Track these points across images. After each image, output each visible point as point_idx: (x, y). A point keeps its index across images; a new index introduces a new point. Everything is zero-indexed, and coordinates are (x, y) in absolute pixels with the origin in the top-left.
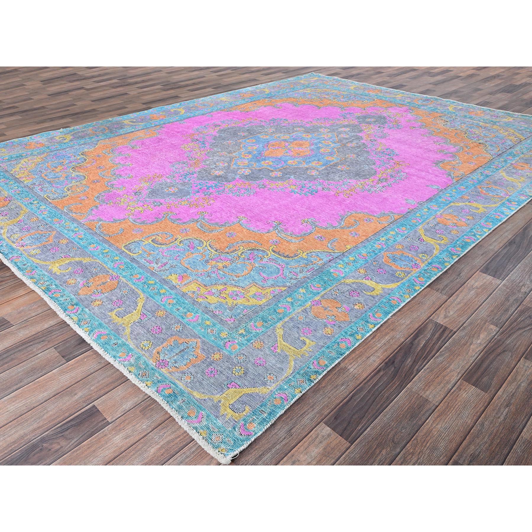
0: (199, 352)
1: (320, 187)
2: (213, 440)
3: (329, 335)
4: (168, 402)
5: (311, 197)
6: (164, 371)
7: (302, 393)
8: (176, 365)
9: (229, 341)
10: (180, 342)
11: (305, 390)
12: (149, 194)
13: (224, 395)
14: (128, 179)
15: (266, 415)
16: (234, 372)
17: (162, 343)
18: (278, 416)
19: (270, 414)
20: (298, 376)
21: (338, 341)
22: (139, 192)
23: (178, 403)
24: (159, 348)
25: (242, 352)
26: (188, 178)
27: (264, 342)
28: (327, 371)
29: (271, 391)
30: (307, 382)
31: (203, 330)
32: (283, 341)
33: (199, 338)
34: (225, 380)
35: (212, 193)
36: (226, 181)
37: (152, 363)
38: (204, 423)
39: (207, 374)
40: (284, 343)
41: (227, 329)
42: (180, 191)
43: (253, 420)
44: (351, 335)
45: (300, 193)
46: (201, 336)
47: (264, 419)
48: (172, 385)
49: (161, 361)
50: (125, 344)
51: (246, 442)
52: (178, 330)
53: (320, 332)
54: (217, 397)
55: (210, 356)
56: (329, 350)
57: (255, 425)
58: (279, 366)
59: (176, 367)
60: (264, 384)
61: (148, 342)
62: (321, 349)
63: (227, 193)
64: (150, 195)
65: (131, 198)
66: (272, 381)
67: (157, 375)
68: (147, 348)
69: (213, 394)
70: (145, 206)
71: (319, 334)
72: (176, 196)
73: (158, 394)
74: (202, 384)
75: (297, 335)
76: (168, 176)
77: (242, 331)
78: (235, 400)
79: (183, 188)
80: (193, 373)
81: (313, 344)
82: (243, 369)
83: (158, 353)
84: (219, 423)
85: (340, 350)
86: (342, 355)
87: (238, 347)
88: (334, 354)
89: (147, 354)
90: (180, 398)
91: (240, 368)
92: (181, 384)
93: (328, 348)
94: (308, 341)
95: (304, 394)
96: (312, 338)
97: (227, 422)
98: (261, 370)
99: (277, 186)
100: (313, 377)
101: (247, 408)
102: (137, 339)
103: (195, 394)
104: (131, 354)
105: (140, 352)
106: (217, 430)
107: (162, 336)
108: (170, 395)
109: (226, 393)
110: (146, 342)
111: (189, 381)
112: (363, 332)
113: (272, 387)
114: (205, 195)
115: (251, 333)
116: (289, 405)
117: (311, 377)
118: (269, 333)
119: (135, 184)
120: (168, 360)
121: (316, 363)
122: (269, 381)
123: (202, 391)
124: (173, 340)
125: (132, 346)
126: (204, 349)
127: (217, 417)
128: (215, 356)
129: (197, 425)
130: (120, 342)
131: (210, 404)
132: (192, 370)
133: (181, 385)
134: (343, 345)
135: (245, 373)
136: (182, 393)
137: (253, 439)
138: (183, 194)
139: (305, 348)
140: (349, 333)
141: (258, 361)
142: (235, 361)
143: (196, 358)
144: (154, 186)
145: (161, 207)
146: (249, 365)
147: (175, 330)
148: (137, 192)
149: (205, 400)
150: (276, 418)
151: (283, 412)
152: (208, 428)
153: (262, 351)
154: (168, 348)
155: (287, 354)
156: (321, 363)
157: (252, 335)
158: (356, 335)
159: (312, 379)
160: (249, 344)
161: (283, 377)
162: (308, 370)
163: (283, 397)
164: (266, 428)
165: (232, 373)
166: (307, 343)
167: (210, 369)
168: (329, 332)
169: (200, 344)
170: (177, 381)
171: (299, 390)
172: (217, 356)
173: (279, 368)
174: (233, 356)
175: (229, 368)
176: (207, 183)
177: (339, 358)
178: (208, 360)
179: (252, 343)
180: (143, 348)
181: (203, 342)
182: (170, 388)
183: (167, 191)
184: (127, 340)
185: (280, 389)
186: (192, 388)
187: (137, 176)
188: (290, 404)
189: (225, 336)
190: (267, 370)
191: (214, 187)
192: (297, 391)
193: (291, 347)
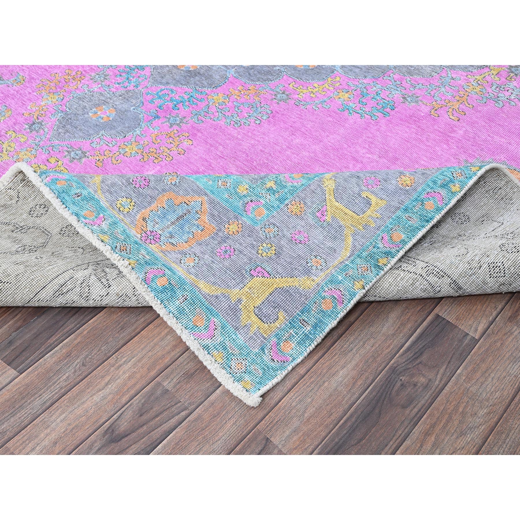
0: (207, 221)
1: (396, 94)
2: (232, 368)
3: (407, 188)
4: (162, 301)
5: (383, 121)
6: (153, 247)
7: (364, 289)
8: (172, 241)
9: (251, 201)
10: (177, 202)
11: (371, 284)
12: (58, 128)
13: (246, 289)
14: (16, 87)
15: (309, 328)
16: (260, 252)
17: (150, 203)
18: (327, 330)
19: (315, 326)
20: (358, 261)
21: (422, 197)
22: (38, 123)
23: (177, 303)
24: (146, 212)
25: (272, 220)
26: (134, 80)
27: (305, 203)
28: (404, 250)
29: (318, 285)
30: (373, 269)
31: (211, 183)
32: (334, 200)
33: (206, 194)
34: (246, 263)
35: (185, 117)
36: (210, 85)
37: (135, 234)
38: (219, 339)
39: (218, 254)
40: (337, 204)
41: (247, 181)
42: (122, 114)
43: (291, 337)
44: (443, 186)
45: (360, 111)
46: (208, 192)
47: (306, 335)
48: (166, 270)
49: (148, 233)
50: (93, 199)
51: (280, 372)
52: (173, 183)
53: (394, 182)
54: (235, 293)
55: (223, 228)
56: (407, 215)
57: (293, 345)
58: (329, 244)
59: (172, 244)
60: (307, 272)
61: (129, 200)
62: (394, 213)
63: (215, 116)
64: (60, 130)
65: (22, 140)
66: (319, 267)
67: (143, 252)
68: (127, 210)
69: (229, 287)
70: (53, 160)
71: (391, 187)
72: (113, 132)
73: (146, 286)
74: (212, 268)
75: (356, 190)
76: (93, 74)
77: (270, 184)
78: (262, 298)
79: (125, 106)
80: (198, 255)
81: (383, 203)
82: (273, 248)
83: (144, 219)
84: (241, 339)
85: (424, 213)
86: (428, 221)
87: (266, 212)
88: (415, 222)
89: (127, 220)
90: (179, 293)
91: (269, 245)
92: (180, 269)
93: (406, 210)
94: (374, 199)
95: (368, 290)
96: (381, 194)
97: (251, 338)
98: (300, 249)
99: (312, 95)
100: (382, 261)
101: (282, 315)
102: (111, 193)
103: (202, 285)
104: (102, 215)
105: (117, 216)
106: (237, 352)
107: (149, 192)
108: (164, 289)
109: (249, 285)
110: (124, 199)
111: (192, 264)
112: (462, 178)
113: (319, 278)
114: (171, 126)
115: (285, 187)
116: (345, 312)
117: (378, 262)
118: (312, 187)
119: (30, 100)
120: (160, 232)
121: (387, 238)
122: (314, 268)
123: (213, 279)
124: (166, 198)
125: (104, 203)
126: (213, 216)
127: (237, 329)
128: (231, 227)
129: (208, 342)
130: (85, 193)
131: (225, 305)
132: (197, 250)
133: (180, 271)
134: (430, 204)
135: (278, 254)
136: (182, 283)
137: (290, 368)
138: (127, 125)
139: (369, 213)
140: (439, 182)
141: (296, 237)
142: (261, 235)
143: (202, 231)
144: (68, 105)
145: (85, 164)
146: (282, 243)
147: (169, 183)
148: (34, 124)
149: (217, 297)
150: (324, 334)
151: (334, 323)
152: (225, 348)
153: (302, 219)
154: (159, 212)
155: (342, 223)
156: (395, 238)
157: (286, 190)
158: (451, 185)
159: (380, 264)
160: (282, 206)
161: (336, 262)
162: (375, 250)
163: (336, 297)
164: (308, 351)
165: (257, 252)
166: (373, 203)
167: (223, 247)
168: (408, 182)
169: (206, 206)
170: (173, 265)
171: (361, 283)
172: (233, 228)
173: (330, 248)
174: (258, 228)
175: (253, 246)
176: (172, 91)
177: (423, 227)
178: (220, 234)
179: (287, 205)
180: (121, 209)
181: (212, 202)
182: (164, 275)
183: (94, 118)
184: (96, 192)
185: (331, 281)
186: (196, 276)
187: (33, 78)
188: (345, 310)
189: (245, 192)
190: (312, 250)
191: (187, 103)
192: (358, 285)
193: (347, 211)
